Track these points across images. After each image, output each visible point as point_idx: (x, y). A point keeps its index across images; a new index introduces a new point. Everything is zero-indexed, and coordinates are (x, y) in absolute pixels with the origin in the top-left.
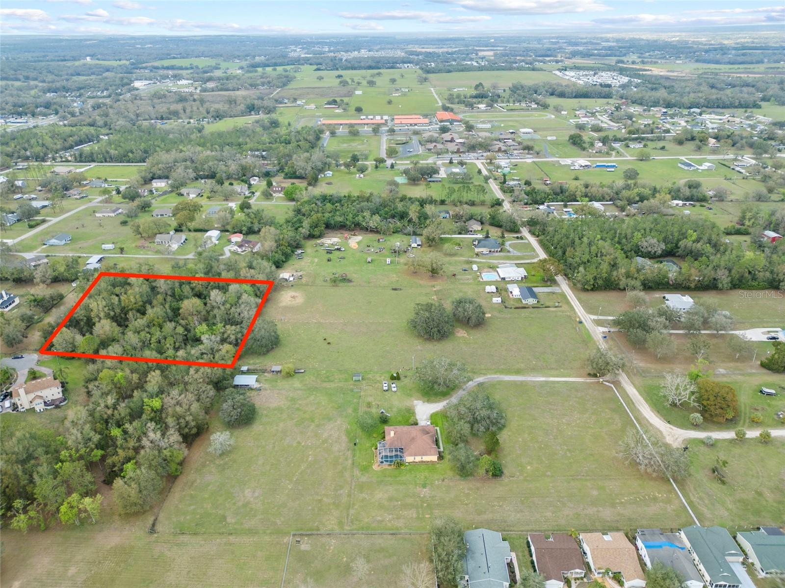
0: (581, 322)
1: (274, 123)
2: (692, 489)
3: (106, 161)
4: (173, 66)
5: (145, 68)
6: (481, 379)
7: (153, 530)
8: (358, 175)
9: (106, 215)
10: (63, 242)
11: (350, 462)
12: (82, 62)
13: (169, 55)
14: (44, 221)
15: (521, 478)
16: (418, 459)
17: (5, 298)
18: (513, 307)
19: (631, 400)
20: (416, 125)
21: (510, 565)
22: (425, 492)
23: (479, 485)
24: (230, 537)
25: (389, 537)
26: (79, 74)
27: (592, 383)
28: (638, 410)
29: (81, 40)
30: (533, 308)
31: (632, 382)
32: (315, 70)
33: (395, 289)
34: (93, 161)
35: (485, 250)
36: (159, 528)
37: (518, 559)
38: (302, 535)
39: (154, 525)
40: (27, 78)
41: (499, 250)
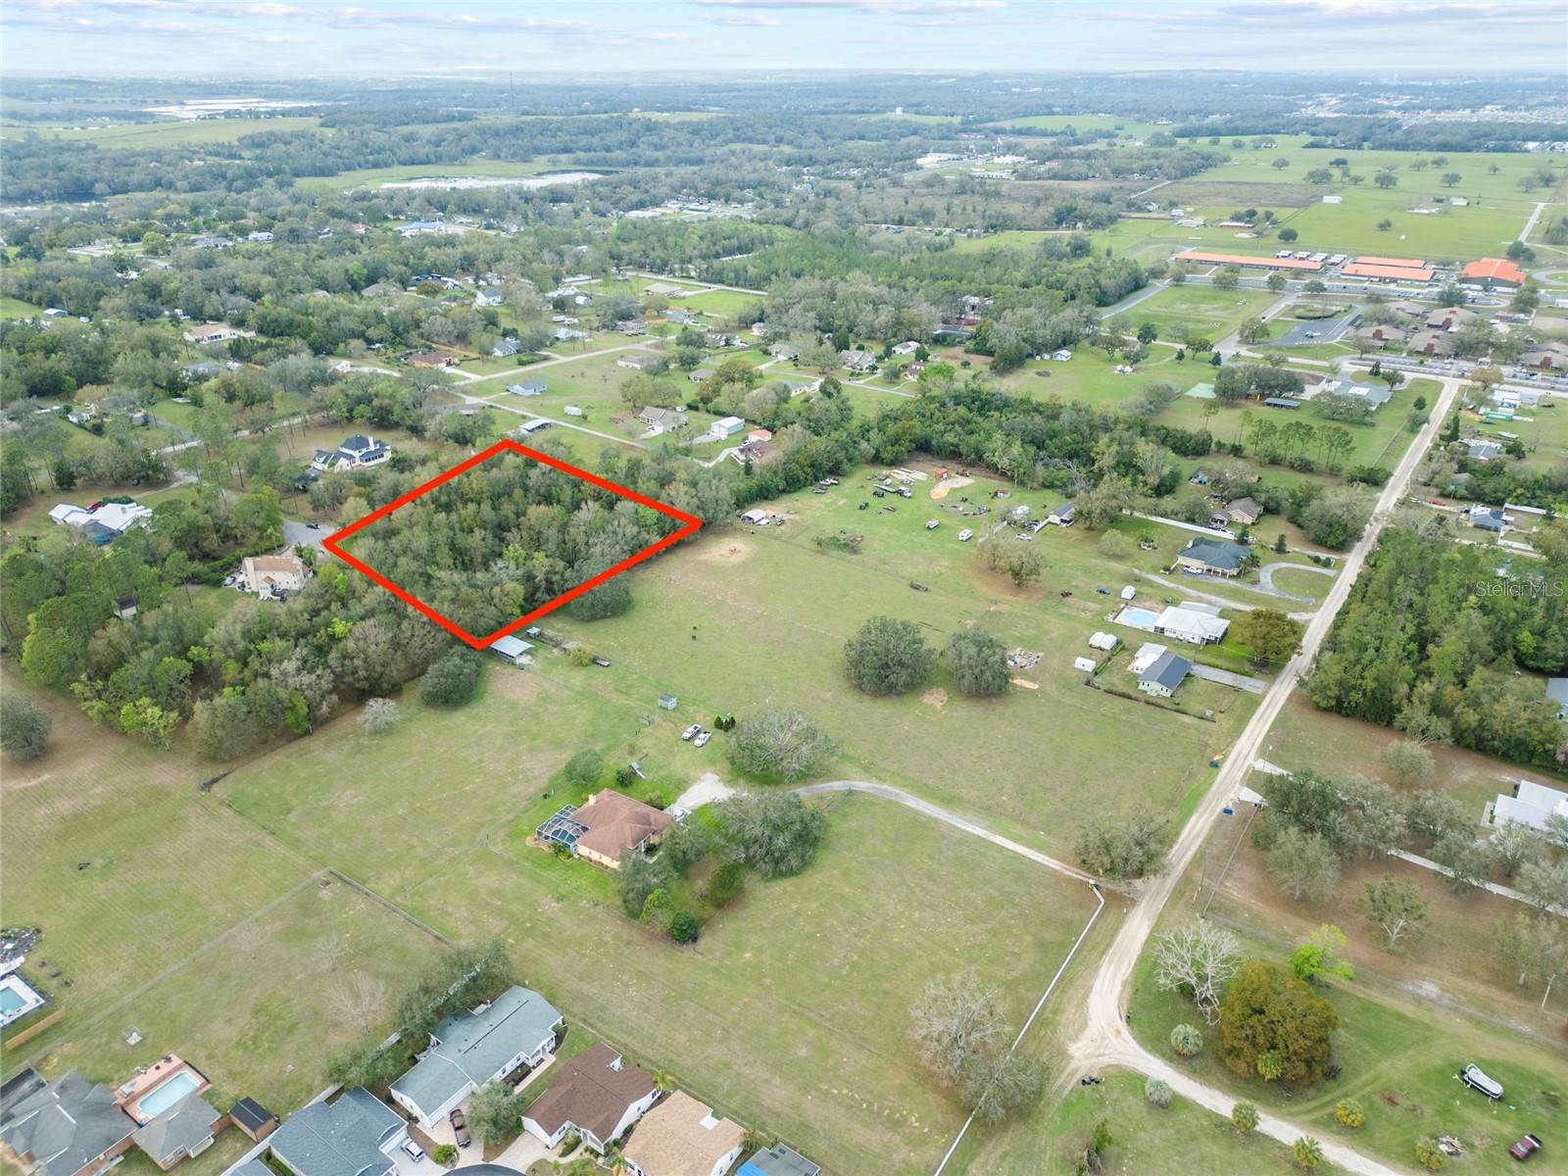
0: (1215, 765)
1: (1081, 248)
2: (1000, 1151)
3: (737, 285)
4: (1030, 129)
5: (978, 131)
6: (861, 785)
7: (209, 785)
8: (1119, 367)
9: (630, 365)
10: (531, 392)
11: (510, 816)
12: (889, 115)
13: (1049, 107)
14: (546, 358)
15: (715, 963)
16: (595, 856)
17: (372, 448)
18: (1103, 687)
19: (1109, 946)
20: (1394, 281)
21: (523, 1071)
22: (552, 907)
23: (637, 937)
24: (269, 837)
25: (431, 938)
26: (862, 138)
27: (1069, 880)
28: (1097, 969)
29: (931, 78)
30: (1147, 703)
31: (1161, 918)
32: (1306, 147)
33: (916, 588)
34: (722, 282)
35: (1195, 565)
36: (215, 788)
37: (549, 1069)
38: (339, 877)
39: (215, 781)
40: (780, 140)
41: (1235, 572)
